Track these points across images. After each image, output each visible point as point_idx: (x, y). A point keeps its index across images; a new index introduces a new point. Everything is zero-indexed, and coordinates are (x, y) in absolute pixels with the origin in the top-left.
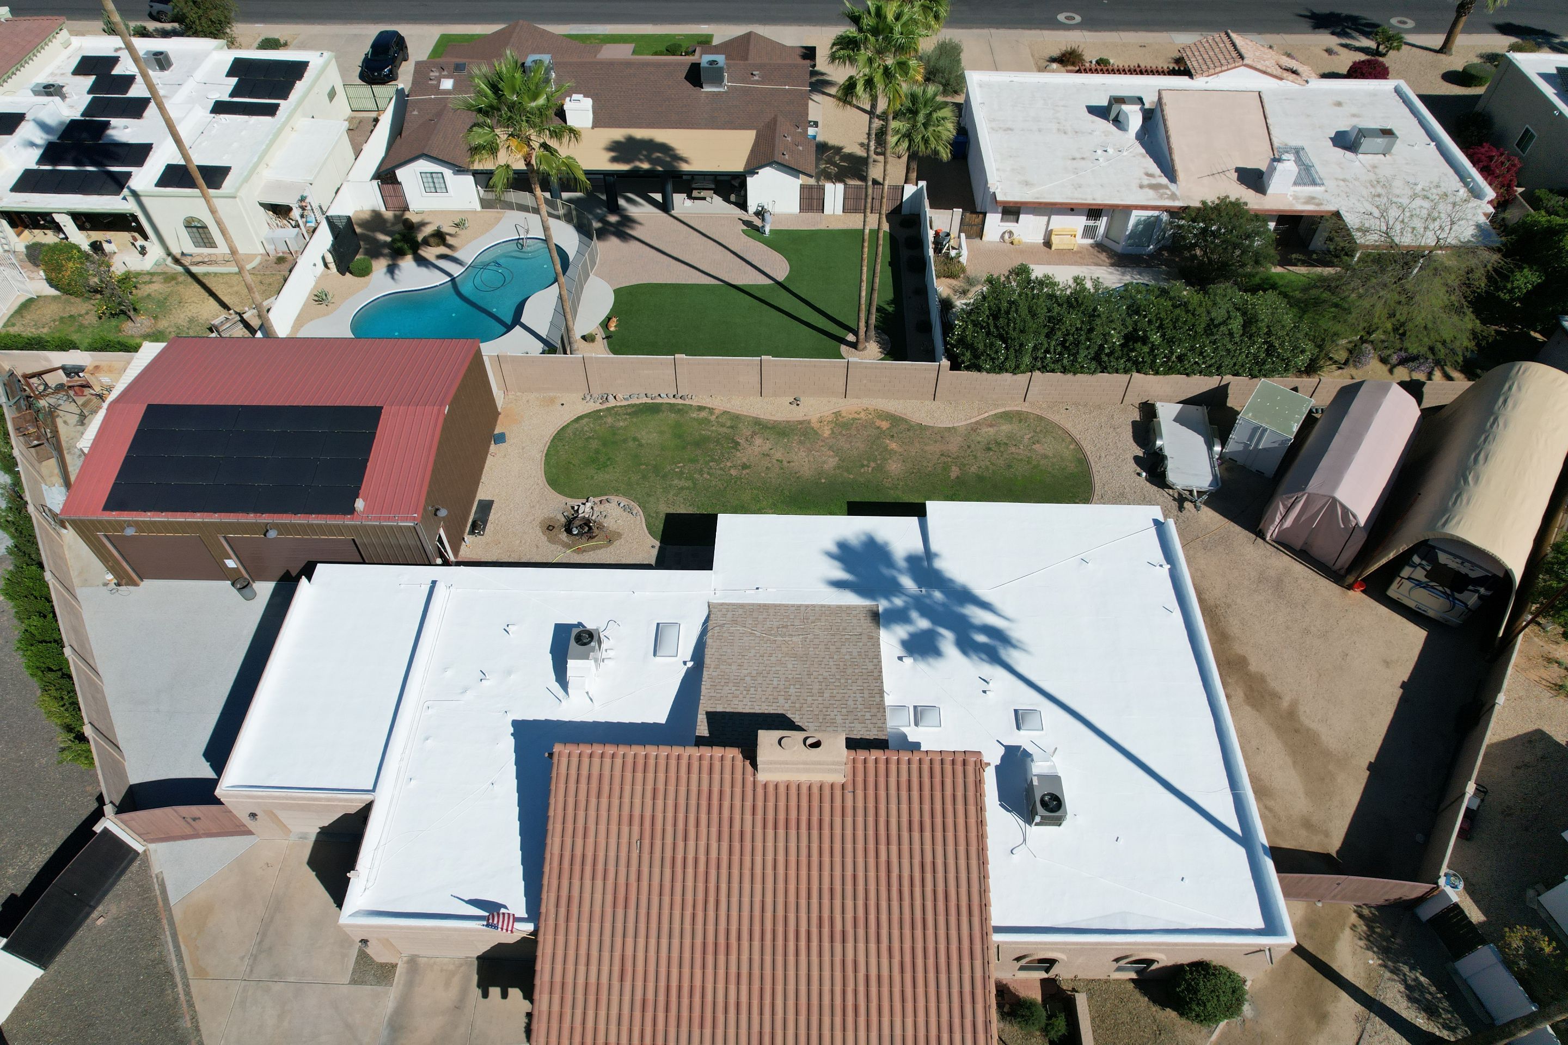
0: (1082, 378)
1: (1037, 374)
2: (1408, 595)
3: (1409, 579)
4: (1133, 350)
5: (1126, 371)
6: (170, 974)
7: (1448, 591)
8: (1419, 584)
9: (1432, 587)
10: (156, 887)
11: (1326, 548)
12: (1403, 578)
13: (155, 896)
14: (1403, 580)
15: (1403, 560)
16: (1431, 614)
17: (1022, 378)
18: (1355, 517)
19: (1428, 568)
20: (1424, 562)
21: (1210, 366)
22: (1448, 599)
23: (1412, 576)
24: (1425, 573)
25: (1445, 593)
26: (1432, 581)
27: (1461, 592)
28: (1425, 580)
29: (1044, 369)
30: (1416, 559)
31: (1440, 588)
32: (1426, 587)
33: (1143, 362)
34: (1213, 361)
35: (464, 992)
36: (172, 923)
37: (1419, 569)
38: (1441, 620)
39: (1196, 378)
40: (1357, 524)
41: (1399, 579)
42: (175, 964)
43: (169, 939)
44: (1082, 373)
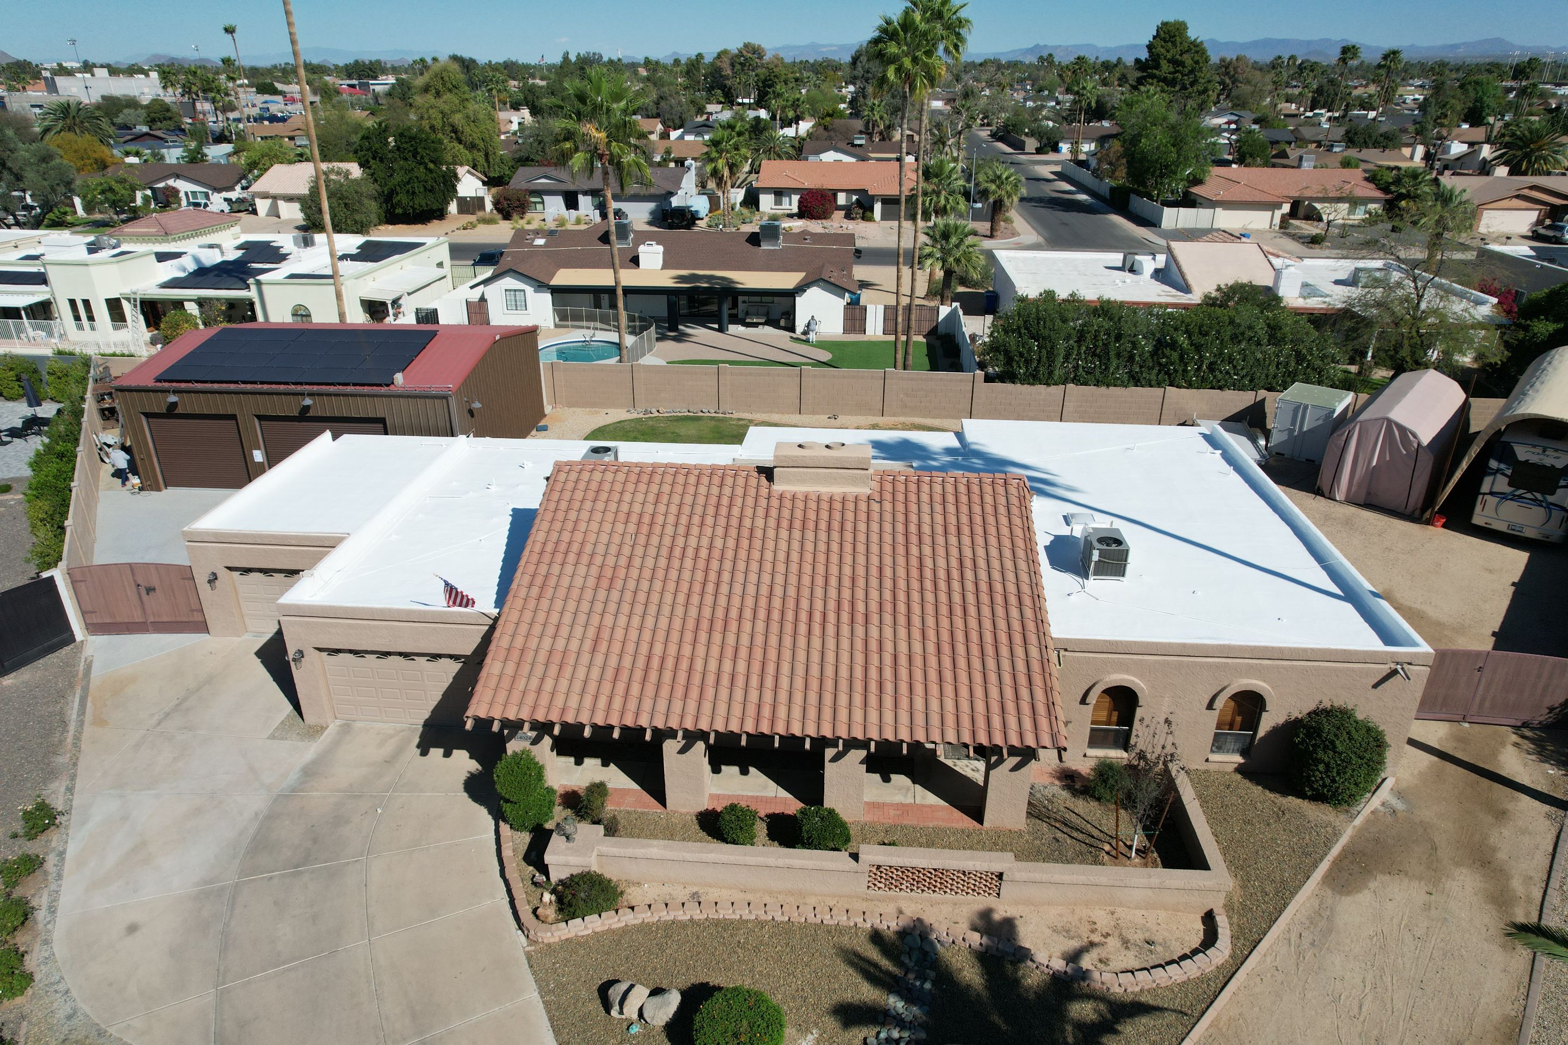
0: (1116, 391)
1: (1071, 386)
2: (1495, 516)
3: (1491, 493)
4: (1164, 356)
5: (1159, 385)
6: (64, 724)
7: (1539, 496)
8: (1503, 496)
9: (1520, 497)
10: (82, 664)
11: (1394, 490)
12: (1484, 494)
13: (78, 672)
14: (1486, 497)
15: (1478, 471)
16: (1529, 533)
17: (1056, 390)
18: (1415, 436)
19: (1509, 472)
20: (1502, 466)
21: (1243, 377)
22: (1541, 506)
23: (1494, 490)
24: (1507, 480)
25: (1535, 500)
26: (1518, 488)
27: (1553, 493)
28: (1508, 490)
29: (1077, 380)
30: (1493, 464)
31: (1529, 496)
32: (1514, 498)
33: (1176, 371)
34: (1245, 371)
35: (399, 751)
36: (86, 690)
37: (1499, 477)
38: (1539, 537)
39: (1229, 394)
40: (1419, 444)
41: (1480, 497)
42: (74, 717)
43: (77, 699)
44: (1115, 386)
